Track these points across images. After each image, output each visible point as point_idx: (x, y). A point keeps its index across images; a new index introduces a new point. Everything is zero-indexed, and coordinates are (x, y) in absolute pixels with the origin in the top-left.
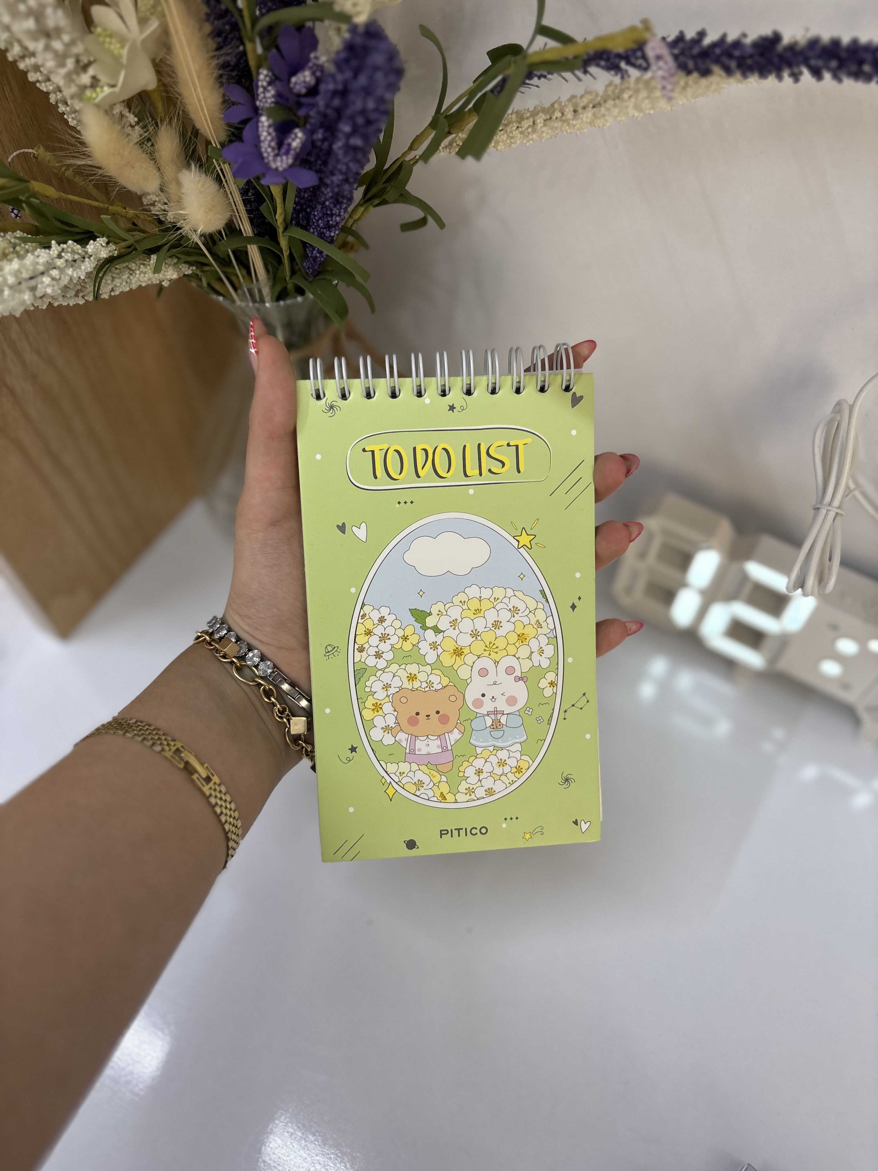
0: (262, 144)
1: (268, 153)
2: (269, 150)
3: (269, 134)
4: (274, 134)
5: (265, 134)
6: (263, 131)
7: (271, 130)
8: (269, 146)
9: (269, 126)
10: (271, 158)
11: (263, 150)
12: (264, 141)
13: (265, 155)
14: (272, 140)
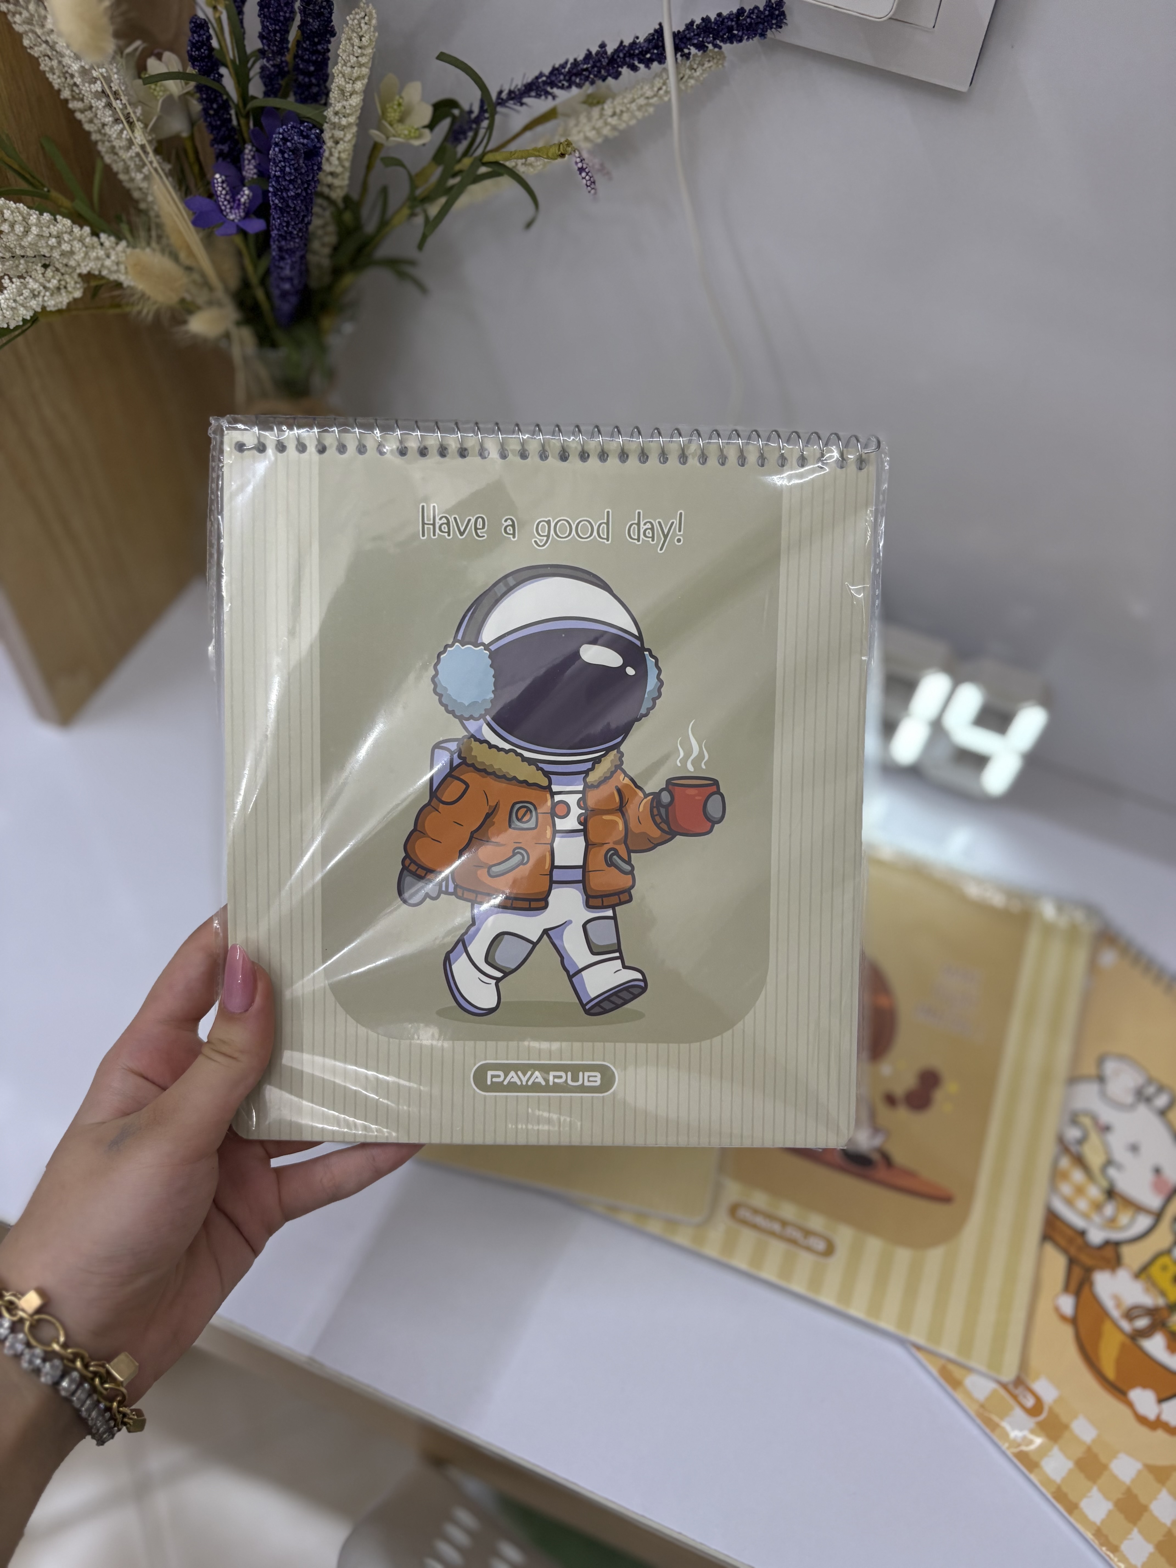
0: (219, 199)
1: (225, 206)
2: (226, 203)
3: (224, 189)
4: (228, 189)
5: (220, 189)
6: (218, 186)
7: (225, 185)
8: (225, 199)
9: (223, 182)
10: (228, 210)
11: (221, 203)
12: (220, 196)
13: (223, 208)
14: (226, 195)
